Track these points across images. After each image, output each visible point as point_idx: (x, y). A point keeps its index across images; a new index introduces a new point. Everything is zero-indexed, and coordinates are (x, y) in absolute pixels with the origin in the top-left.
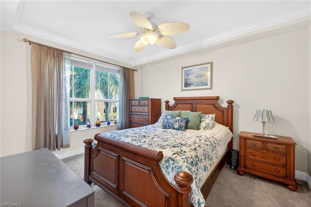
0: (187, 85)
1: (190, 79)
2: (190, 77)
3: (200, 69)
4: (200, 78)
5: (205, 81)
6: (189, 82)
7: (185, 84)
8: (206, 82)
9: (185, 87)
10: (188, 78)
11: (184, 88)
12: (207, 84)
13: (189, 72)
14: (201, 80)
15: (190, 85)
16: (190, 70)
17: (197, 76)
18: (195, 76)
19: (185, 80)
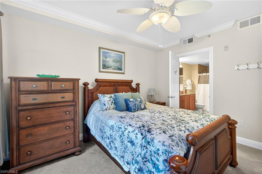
0: (105, 67)
1: (108, 62)
2: (108, 59)
3: (116, 55)
4: (117, 63)
5: (121, 66)
6: (107, 64)
7: (103, 65)
8: (121, 68)
9: (103, 68)
10: (107, 60)
11: (102, 70)
12: (122, 69)
13: (107, 54)
14: (117, 65)
15: (108, 67)
16: (108, 53)
17: (114, 60)
18: (112, 60)
19: (103, 61)
